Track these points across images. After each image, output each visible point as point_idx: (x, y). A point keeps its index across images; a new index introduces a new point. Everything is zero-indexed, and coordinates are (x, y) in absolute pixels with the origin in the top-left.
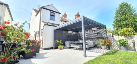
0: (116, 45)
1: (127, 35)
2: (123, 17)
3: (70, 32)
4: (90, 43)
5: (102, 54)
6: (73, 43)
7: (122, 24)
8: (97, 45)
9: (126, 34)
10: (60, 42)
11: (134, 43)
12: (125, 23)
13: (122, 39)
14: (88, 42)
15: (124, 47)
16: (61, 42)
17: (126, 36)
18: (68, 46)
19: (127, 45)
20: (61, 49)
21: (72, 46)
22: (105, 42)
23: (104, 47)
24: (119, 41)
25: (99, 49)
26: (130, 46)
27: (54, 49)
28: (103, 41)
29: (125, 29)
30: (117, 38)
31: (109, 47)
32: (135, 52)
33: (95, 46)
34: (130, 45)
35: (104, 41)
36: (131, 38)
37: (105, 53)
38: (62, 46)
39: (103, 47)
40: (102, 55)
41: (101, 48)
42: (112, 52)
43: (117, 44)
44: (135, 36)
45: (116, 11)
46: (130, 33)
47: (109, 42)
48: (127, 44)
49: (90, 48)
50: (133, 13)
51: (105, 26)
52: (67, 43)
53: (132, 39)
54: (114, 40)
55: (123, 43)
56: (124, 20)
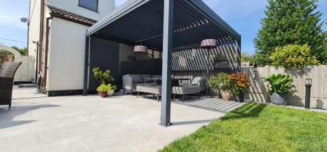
0: (260, 92)
1: (292, 65)
2: (283, 21)
3: (138, 48)
4: (193, 83)
5: (223, 115)
6: (145, 81)
7: (278, 38)
8: (209, 89)
9: (289, 63)
10: (104, 74)
11: (308, 87)
12: (286, 35)
13: (279, 75)
14: (188, 79)
15: (282, 96)
16: (107, 74)
17: (289, 67)
18: (128, 88)
19: (290, 90)
20: (105, 95)
21: (139, 88)
22: (233, 82)
23: (228, 94)
24: (268, 80)
25: (215, 100)
26: (295, 94)
27: (86, 94)
28: (227, 79)
29: (290, 48)
30: (265, 72)
31: (241, 95)
32: (308, 110)
33: (205, 92)
34: (295, 91)
35: (230, 77)
36: (302, 73)
37: (232, 112)
38: (109, 88)
39: (226, 94)
40: (224, 119)
41: (221, 97)
42: (250, 109)
43: (263, 87)
44: (315, 67)
45: (269, 5)
46: (301, 59)
47: (243, 82)
48: (290, 88)
49: (190, 95)
50: (311, 11)
51: (240, 37)
52: (128, 79)
53: (305, 77)
54: (257, 78)
55: (280, 86)
56: (286, 28)
